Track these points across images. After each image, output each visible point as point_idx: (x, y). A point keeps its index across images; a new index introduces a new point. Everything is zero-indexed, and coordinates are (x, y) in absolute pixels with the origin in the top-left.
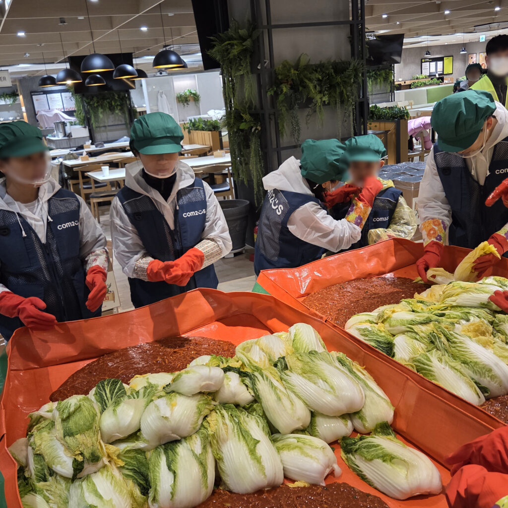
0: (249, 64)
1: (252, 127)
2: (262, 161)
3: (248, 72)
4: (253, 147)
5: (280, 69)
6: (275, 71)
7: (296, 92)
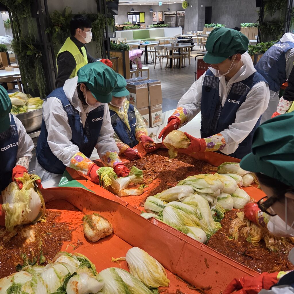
0: (30, 11)
1: (35, 54)
2: (44, 77)
3: (29, 16)
4: (37, 67)
5: (53, 16)
6: (49, 17)
7: (64, 32)
